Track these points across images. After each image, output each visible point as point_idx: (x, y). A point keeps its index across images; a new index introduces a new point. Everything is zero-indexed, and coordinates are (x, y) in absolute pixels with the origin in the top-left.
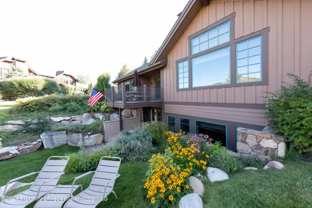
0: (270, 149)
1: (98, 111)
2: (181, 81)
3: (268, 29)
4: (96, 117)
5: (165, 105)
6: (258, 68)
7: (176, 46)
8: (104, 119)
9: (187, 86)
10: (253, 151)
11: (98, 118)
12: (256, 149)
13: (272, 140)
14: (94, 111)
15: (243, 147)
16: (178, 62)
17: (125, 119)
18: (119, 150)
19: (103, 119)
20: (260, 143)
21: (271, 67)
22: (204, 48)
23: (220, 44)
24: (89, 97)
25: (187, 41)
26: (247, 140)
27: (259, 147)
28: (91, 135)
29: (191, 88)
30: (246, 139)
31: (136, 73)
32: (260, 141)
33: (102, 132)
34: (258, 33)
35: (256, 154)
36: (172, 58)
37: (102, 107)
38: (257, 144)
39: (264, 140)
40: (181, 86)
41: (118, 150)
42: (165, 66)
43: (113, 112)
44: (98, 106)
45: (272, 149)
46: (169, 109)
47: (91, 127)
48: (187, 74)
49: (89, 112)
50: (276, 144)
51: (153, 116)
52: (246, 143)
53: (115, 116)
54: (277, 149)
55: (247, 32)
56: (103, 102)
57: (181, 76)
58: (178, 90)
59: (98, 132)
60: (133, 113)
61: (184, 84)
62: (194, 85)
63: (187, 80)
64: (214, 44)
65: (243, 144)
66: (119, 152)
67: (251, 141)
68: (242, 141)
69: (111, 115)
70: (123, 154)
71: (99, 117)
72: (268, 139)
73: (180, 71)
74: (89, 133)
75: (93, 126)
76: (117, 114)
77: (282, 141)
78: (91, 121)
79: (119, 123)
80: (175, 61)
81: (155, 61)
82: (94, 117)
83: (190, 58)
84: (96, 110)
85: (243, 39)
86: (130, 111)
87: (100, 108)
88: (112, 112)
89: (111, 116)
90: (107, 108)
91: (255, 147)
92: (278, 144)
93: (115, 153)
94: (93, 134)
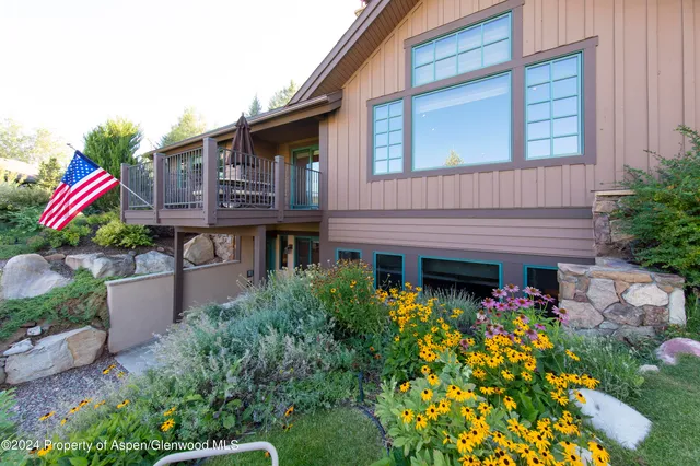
0: (651, 309)
1: (85, 244)
2: (379, 154)
3: (593, 40)
4: (75, 266)
5: (331, 220)
6: (573, 126)
7: (369, 60)
8: (110, 273)
9: (397, 167)
10: (605, 319)
11: (82, 270)
12: (614, 313)
13: (654, 286)
14: (66, 245)
15: (580, 313)
16: (373, 104)
17: (193, 267)
18: (209, 387)
19: (103, 272)
20: (626, 297)
21: (603, 124)
22: (447, 71)
23: (485, 65)
24: (42, 194)
25: (402, 53)
26: (590, 294)
27: (622, 307)
28: (43, 334)
29: (409, 172)
30: (587, 290)
31: (242, 125)
32: (626, 291)
33: (101, 320)
34: (574, 49)
35: (615, 327)
36: (358, 92)
37: (103, 230)
38: (617, 300)
39: (635, 286)
40: (380, 169)
41: (205, 388)
42: (334, 113)
43: (145, 246)
44: (86, 230)
45: (655, 307)
46: (342, 231)
47: (46, 305)
48: (398, 137)
49: (42, 249)
50: (665, 295)
51: (283, 256)
52: (586, 300)
53: (156, 262)
54: (666, 306)
55: (550, 44)
56: (105, 216)
57: (380, 140)
58: (373, 178)
59: (81, 322)
60: (220, 250)
61: (388, 161)
62: (419, 165)
63: (398, 151)
64: (470, 64)
65: (579, 304)
66: (211, 398)
67: (601, 294)
68: (576, 298)
69: (140, 259)
70: (229, 400)
71: (87, 265)
72: (644, 283)
73: (379, 127)
74: (36, 331)
75: (55, 301)
76: (164, 252)
77: (678, 286)
78: (48, 283)
79: (171, 282)
80: (364, 100)
81: (308, 95)
82: (62, 268)
83: (409, 95)
84: (75, 240)
85: (541, 57)
86: (209, 244)
87: (94, 235)
88: (142, 248)
89: (138, 262)
90: (125, 233)
91: (612, 308)
92: (669, 293)
93: (191, 404)
94: (56, 333)
